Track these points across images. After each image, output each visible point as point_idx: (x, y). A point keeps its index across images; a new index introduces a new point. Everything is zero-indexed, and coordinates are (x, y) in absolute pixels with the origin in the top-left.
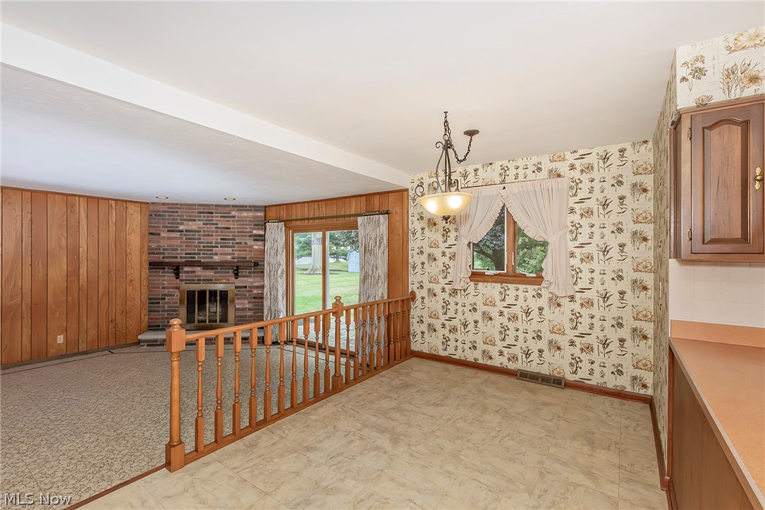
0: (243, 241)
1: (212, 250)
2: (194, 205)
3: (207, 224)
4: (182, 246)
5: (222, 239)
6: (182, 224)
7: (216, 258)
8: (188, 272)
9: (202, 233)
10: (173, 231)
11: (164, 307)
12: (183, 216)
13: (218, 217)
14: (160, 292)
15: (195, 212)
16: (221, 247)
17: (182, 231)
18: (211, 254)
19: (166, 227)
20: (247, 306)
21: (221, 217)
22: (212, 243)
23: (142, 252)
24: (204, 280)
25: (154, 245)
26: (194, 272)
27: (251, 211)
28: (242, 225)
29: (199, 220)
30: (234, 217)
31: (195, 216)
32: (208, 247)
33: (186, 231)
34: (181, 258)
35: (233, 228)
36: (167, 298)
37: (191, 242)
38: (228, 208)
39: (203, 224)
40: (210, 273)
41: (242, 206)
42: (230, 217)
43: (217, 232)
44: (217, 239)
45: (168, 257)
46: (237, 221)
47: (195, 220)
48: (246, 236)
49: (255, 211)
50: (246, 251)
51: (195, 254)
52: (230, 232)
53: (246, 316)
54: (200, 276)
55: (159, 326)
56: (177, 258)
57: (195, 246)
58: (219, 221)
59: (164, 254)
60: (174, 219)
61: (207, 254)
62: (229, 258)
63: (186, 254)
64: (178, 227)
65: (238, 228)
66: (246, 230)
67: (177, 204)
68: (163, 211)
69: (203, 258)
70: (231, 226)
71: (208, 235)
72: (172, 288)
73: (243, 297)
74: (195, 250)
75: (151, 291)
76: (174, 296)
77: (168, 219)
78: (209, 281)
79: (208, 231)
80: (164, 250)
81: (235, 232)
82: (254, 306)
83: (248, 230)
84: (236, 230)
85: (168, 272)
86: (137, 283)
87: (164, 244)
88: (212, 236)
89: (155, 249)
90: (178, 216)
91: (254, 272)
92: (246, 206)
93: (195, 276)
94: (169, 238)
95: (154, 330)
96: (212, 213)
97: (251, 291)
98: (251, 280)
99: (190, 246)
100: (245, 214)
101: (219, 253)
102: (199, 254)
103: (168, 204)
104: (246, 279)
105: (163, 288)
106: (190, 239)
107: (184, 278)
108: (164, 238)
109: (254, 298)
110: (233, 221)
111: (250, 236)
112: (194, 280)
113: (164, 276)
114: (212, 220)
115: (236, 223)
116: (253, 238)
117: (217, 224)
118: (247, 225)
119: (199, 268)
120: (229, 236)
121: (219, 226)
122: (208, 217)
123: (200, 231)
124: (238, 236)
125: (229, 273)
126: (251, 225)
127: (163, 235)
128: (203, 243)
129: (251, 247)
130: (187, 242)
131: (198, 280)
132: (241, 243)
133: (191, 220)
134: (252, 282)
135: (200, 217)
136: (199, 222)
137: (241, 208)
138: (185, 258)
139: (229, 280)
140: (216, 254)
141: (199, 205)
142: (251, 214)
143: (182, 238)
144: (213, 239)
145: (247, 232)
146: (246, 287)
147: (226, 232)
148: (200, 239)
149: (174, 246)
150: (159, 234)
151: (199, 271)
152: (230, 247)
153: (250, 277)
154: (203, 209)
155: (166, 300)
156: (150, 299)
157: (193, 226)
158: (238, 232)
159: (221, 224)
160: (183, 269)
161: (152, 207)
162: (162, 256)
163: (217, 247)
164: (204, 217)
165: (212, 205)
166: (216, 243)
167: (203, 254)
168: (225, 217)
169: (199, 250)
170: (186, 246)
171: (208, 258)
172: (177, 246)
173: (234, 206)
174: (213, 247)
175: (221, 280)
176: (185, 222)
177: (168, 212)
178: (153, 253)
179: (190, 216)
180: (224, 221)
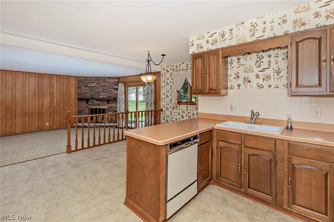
0: (110, 90)
2: (93, 77)
3: (98, 84)
5: (103, 90)
6: (89, 84)
7: (101, 97)
8: (91, 102)
9: (96, 87)
10: (86, 87)
11: (83, 114)
12: (89, 81)
13: (101, 81)
14: (81, 109)
15: (93, 80)
16: (103, 92)
17: (89, 87)
19: (84, 85)
21: (103, 81)
22: (99, 91)
23: (75, 94)
25: (79, 92)
26: (93, 101)
27: (113, 79)
28: (110, 84)
29: (95, 83)
30: (107, 81)
32: (98, 92)
33: (91, 87)
37: (92, 91)
38: (105, 78)
40: (99, 102)
43: (101, 87)
45: (84, 96)
47: (93, 83)
48: (111, 88)
49: (115, 79)
51: (93, 95)
52: (106, 87)
54: (95, 103)
56: (87, 96)
57: (94, 92)
58: (102, 83)
60: (86, 82)
61: (98, 95)
62: (105, 96)
64: (87, 85)
65: (108, 86)
67: (87, 77)
69: (96, 96)
70: (106, 85)
71: (98, 88)
72: (86, 107)
73: (110, 111)
75: (79, 109)
76: (86, 110)
77: (84, 82)
78: (98, 105)
79: (98, 87)
80: (83, 93)
83: (112, 86)
85: (84, 102)
86: (73, 106)
87: (83, 91)
91: (114, 102)
92: (112, 77)
93: (94, 103)
94: (85, 89)
95: (80, 122)
96: (99, 80)
97: (113, 109)
98: (113, 105)
100: (111, 80)
102: (95, 95)
103: (84, 77)
104: (111, 104)
105: (83, 107)
106: (92, 89)
107: (90, 104)
108: (83, 89)
112: (93, 105)
115: (108, 84)
116: (114, 89)
119: (95, 100)
121: (102, 85)
122: (98, 81)
123: (95, 87)
124: (108, 88)
125: (105, 102)
126: (113, 84)
128: (96, 91)
129: (113, 92)
131: (95, 105)
135: (95, 81)
137: (110, 78)
139: (105, 105)
140: (101, 95)
141: (95, 77)
143: (89, 89)
146: (111, 107)
147: (104, 87)
149: (86, 92)
150: (81, 88)
152: (106, 92)
154: (97, 78)
156: (78, 111)
157: (93, 85)
160: (89, 100)
161: (79, 78)
162: (82, 96)
165: (100, 77)
166: (101, 91)
167: (96, 95)
168: (104, 81)
169: (95, 94)
170: (90, 92)
171: (98, 96)
172: (88, 92)
173: (107, 77)
174: (100, 92)
175: (102, 105)
176: (90, 83)
177: (84, 80)
178: (79, 95)
179: (91, 81)
180: (104, 83)
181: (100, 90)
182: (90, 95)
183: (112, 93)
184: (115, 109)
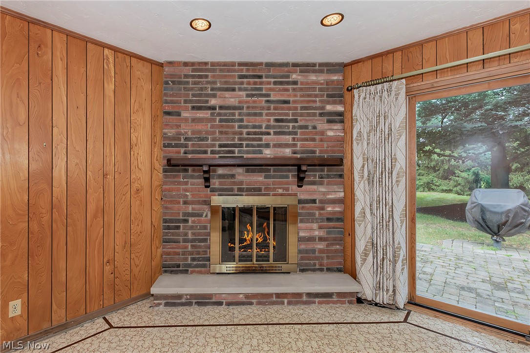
0: (310, 124)
1: (261, 140)
2: (233, 64)
3: (252, 96)
4: (214, 133)
5: (277, 121)
6: (214, 96)
7: (268, 153)
8: (221, 176)
9: (245, 111)
10: (199, 108)
11: (186, 234)
12: (215, 83)
13: (269, 83)
14: (180, 209)
15: (233, 76)
16: (276, 133)
17: (214, 108)
18: (259, 146)
19: (191, 101)
20: (317, 233)
21: (275, 83)
22: (260, 127)
23: (153, 143)
24: (248, 190)
25: (171, 132)
26: (233, 176)
27: (322, 71)
28: (309, 96)
29: (240, 89)
30: (295, 83)
31: (235, 83)
32: (255, 133)
33: (221, 108)
34: (213, 152)
35: (295, 102)
36: (191, 219)
37: (228, 127)
38: (286, 69)
39: (248, 96)
40: (258, 178)
41: (308, 65)
42: (288, 83)
43: (269, 109)
44: (269, 121)
45: (193, 152)
46: (301, 89)
47: (234, 90)
48: (314, 115)
49: (329, 72)
50: (314, 140)
51: (234, 146)
52: (289, 109)
53: (314, 251)
54: (241, 183)
55: (178, 266)
56: (205, 152)
57: (235, 133)
58: (271, 89)
59: (186, 146)
60: (201, 89)
61: (253, 146)
62: (288, 152)
63: (221, 146)
64: (207, 102)
65: (302, 102)
66: (314, 105)
67: (206, 64)
68: (186, 76)
69: (248, 152)
70: (291, 99)
71: (255, 114)
72: (199, 203)
73: (310, 218)
74: (233, 139)
75: (166, 208)
76: (201, 216)
77: (192, 89)
78: (255, 191)
79: (253, 108)
80: (186, 139)
81: (296, 108)
82: (328, 233)
83: (318, 104)
84: (299, 106)
85: (192, 177)
86: (145, 194)
87: (187, 129)
88: (261, 114)
89: (174, 139)
90: (208, 83)
91: (328, 176)
92: (314, 65)
93: (235, 183)
94: (194, 120)
95: (172, 272)
96: (260, 77)
97: (323, 209)
98: (322, 189)
99: (226, 133)
100: (313, 77)
101: (272, 144)
102: (241, 146)
103: (193, 64)
104: (315, 187)
105: (185, 203)
106: (227, 121)
107: (217, 186)
108: (186, 119)
109: (329, 220)
110: (294, 89)
111: (321, 115)
112: (232, 190)
113: (186, 183)
114: (261, 89)
115: (299, 93)
116: (325, 118)
117: (268, 95)
118: (316, 96)
119: (240, 170)
120: (288, 115)
121: (272, 98)
122: (255, 83)
123: (241, 108)
124: (302, 115)
125: (287, 177)
126: (322, 96)
127: (184, 114)
128: (246, 127)
129: (322, 133)
130: (222, 126)
131: (240, 190)
132: (306, 127)
133: (227, 90)
134: (324, 193)
135: (242, 83)
136: (241, 93)
137: (307, 67)
138: (219, 152)
139: (287, 189)
140: (267, 146)
141: (240, 64)
142: (322, 78)
143: (214, 120)
144: (262, 121)
145: (315, 108)
146: (314, 201)
147: (282, 109)
148: (242, 120)
149: (200, 132)
150: (179, 114)
151: (239, 174)
152: (289, 133)
153: (321, 184)
154: (248, 70)
155: (190, 223)
156: (165, 221)
157: (231, 99)
158: (303, 108)
159: (275, 95)
160: (215, 171)
161: (167, 70)
162: (182, 150)
163: (269, 134)
164: (249, 83)
165: (261, 64)
166: (268, 127)
167: (247, 146)
168: (281, 83)
169: (240, 139)
170: (221, 133)
171: (254, 152)
172: (207, 133)
173: (295, 65)
174: (262, 133)
175: (275, 189)
176: (219, 93)
177: (193, 77)
178: (170, 145)
179: (226, 83)
180: (280, 90)
181: (265, 120)
183: (317, 137)
184: (329, 209)
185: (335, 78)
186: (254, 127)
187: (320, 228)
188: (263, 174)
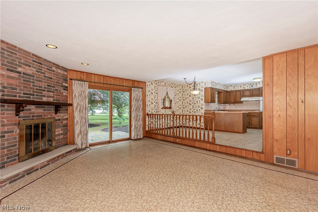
0: (59, 89)
1: (42, 93)
2: (30, 53)
3: (38, 72)
4: (20, 86)
5: (48, 86)
6: (20, 66)
7: (45, 99)
9: (35, 78)
10: (12, 71)
11: (4, 144)
12: (20, 59)
13: (45, 68)
15: (30, 59)
16: (47, 91)
17: (20, 73)
18: (41, 96)
19: (7, 66)
20: (61, 132)
21: (47, 69)
22: (42, 87)
24: (37, 116)
26: (30, 110)
27: (62, 69)
28: (58, 78)
29: (33, 67)
30: (54, 71)
31: (31, 63)
32: (40, 90)
33: (24, 74)
34: (20, 97)
37: (28, 84)
38: (51, 64)
39: (36, 71)
40: (41, 111)
41: (58, 65)
42: (51, 70)
43: (45, 80)
45: (8, 95)
46: (56, 75)
47: (30, 66)
48: (60, 86)
49: (64, 70)
51: (30, 94)
52: (52, 81)
53: (60, 139)
54: (34, 113)
57: (31, 88)
58: (45, 71)
59: (3, 91)
60: (13, 60)
61: (39, 96)
62: (51, 99)
64: (16, 68)
65: (56, 80)
67: (16, 47)
68: (4, 49)
69: (37, 98)
70: (53, 78)
71: (39, 81)
72: (12, 125)
73: (59, 126)
74: (30, 91)
76: (13, 132)
78: (40, 117)
79: (39, 78)
80: (3, 87)
81: (54, 82)
82: (64, 131)
85: (7, 110)
88: (42, 81)
90: (17, 58)
91: (64, 110)
93: (31, 113)
94: (8, 77)
96: (41, 64)
97: (62, 122)
98: (62, 115)
99: (27, 87)
100: (59, 71)
101: (46, 95)
103: (7, 44)
104: (60, 114)
105: (3, 125)
106: (27, 81)
107: (22, 115)
108: (3, 75)
110: (53, 74)
111: (62, 86)
112: (30, 116)
113: (4, 114)
114: (42, 70)
115: (55, 76)
116: (63, 88)
118: (60, 79)
119: (33, 107)
121: (46, 75)
122: (39, 66)
123: (33, 76)
124: (56, 85)
125: (52, 110)
126: (62, 79)
127: (2, 72)
128: (36, 86)
129: (62, 93)
130: (24, 84)
131: (33, 116)
132: (57, 90)
133: (27, 65)
134: (63, 117)
135: (34, 64)
136: (33, 69)
137: (58, 66)
138: (23, 97)
139: (51, 115)
140: (44, 96)
141: (33, 55)
142: (62, 72)
143: (20, 80)
144: (42, 85)
145: (60, 83)
146: (60, 120)
147: (50, 81)
148: (34, 83)
149: (13, 85)
151: (33, 109)
152: (52, 92)
154: (36, 59)
155: (6, 138)
157: (29, 71)
158: (56, 82)
162: (1, 93)
163: (45, 91)
164: (37, 65)
165: (42, 58)
166: (45, 88)
167: (36, 95)
168: (49, 70)
169: (33, 92)
170: (24, 87)
171: (39, 99)
172: (17, 86)
174: (42, 90)
175: (47, 115)
176: (23, 65)
179: (26, 61)
180: (49, 73)
181: (44, 85)
182: (24, 94)
183: (61, 95)
184: (64, 122)
185: (65, 73)
186: (39, 87)
187: (61, 130)
188: (43, 109)
